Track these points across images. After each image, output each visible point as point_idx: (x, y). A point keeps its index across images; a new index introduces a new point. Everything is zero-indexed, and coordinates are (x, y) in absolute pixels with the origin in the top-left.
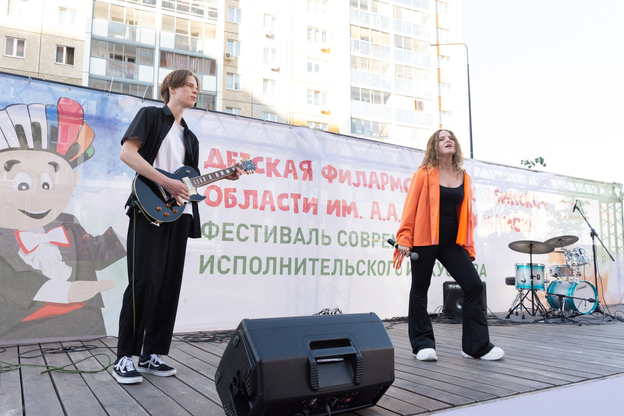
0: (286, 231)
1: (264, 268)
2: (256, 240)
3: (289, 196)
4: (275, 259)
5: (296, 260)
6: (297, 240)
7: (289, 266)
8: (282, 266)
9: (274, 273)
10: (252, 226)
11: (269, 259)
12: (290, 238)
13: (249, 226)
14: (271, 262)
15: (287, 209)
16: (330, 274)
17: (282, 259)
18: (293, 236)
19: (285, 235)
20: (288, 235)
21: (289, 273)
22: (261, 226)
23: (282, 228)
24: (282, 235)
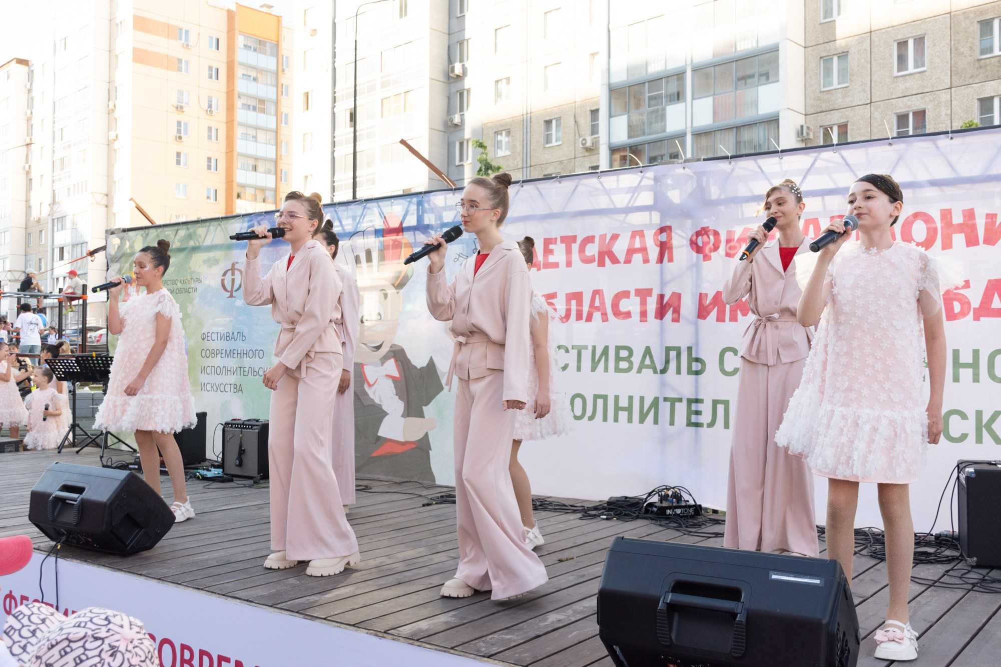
0: (624, 354)
1: (589, 412)
2: (579, 369)
3: (632, 294)
4: (605, 398)
5: (642, 399)
6: (642, 366)
7: (629, 409)
8: (617, 409)
9: (605, 419)
10: (573, 347)
11: (596, 397)
12: (631, 363)
13: (570, 348)
14: (600, 402)
15: (628, 315)
16: (705, 425)
17: (617, 398)
18: (636, 359)
19: (623, 359)
20: (628, 359)
21: (630, 420)
22: (586, 347)
23: (618, 349)
24: (618, 359)
